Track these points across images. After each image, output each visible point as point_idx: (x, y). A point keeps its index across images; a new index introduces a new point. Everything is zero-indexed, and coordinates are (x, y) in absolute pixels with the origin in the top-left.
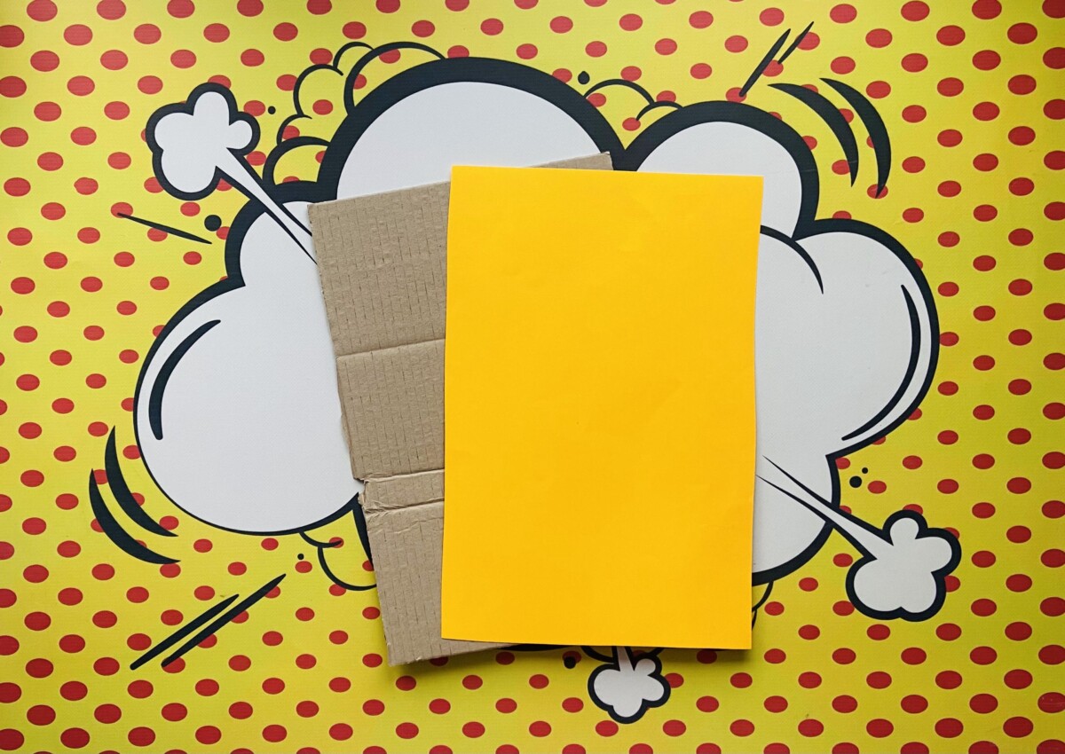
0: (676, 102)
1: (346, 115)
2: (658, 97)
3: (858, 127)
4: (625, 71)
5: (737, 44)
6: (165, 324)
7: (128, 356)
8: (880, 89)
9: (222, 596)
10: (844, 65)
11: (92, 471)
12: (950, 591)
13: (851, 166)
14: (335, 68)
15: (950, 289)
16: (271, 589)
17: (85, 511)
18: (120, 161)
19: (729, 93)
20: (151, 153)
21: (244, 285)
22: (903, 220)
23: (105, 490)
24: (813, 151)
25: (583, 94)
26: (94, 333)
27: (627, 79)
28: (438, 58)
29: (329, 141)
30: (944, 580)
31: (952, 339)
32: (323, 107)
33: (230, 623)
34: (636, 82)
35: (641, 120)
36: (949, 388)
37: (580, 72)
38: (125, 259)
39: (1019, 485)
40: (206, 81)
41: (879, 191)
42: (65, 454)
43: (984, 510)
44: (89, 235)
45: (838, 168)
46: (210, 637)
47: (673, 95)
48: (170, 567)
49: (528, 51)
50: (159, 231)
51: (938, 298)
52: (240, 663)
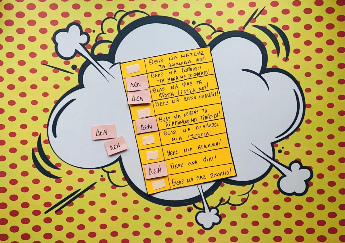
0: (223, 30)
1: (118, 33)
2: (217, 29)
3: (280, 39)
4: (207, 21)
5: (241, 13)
6: (58, 100)
7: (46, 110)
8: (286, 27)
9: (75, 189)
10: (275, 20)
11: (33, 148)
12: (310, 186)
13: (277, 51)
14: (114, 18)
15: (308, 90)
16: (92, 187)
17: (30, 161)
18: (44, 47)
19: (240, 28)
20: (54, 45)
21: (84, 87)
22: (294, 68)
23: (37, 154)
24: (266, 47)
25: (194, 28)
26: (34, 103)
27: (208, 23)
28: (147, 16)
29: (112, 41)
30: (308, 183)
31: (309, 106)
32: (111, 31)
33: (78, 198)
34: (210, 24)
35: (212, 36)
36: (308, 122)
37: (192, 21)
38: (45, 79)
39: (331, 152)
40: (72, 22)
41: (286, 59)
42: (24, 142)
43: (320, 160)
44: (33, 71)
45: (273, 52)
46: (71, 203)
47: (222, 28)
48: (58, 180)
49: (176, 14)
50: (56, 70)
51: (305, 93)
52: (81, 211)
